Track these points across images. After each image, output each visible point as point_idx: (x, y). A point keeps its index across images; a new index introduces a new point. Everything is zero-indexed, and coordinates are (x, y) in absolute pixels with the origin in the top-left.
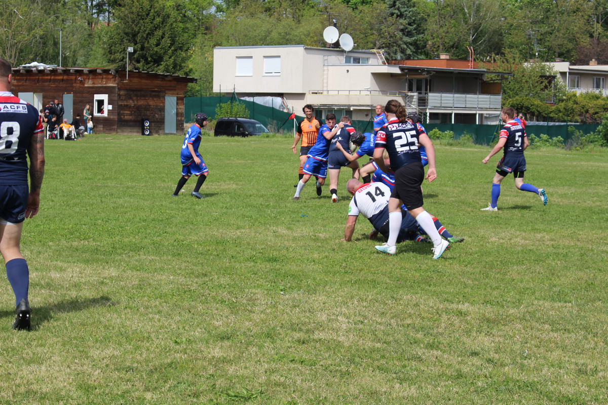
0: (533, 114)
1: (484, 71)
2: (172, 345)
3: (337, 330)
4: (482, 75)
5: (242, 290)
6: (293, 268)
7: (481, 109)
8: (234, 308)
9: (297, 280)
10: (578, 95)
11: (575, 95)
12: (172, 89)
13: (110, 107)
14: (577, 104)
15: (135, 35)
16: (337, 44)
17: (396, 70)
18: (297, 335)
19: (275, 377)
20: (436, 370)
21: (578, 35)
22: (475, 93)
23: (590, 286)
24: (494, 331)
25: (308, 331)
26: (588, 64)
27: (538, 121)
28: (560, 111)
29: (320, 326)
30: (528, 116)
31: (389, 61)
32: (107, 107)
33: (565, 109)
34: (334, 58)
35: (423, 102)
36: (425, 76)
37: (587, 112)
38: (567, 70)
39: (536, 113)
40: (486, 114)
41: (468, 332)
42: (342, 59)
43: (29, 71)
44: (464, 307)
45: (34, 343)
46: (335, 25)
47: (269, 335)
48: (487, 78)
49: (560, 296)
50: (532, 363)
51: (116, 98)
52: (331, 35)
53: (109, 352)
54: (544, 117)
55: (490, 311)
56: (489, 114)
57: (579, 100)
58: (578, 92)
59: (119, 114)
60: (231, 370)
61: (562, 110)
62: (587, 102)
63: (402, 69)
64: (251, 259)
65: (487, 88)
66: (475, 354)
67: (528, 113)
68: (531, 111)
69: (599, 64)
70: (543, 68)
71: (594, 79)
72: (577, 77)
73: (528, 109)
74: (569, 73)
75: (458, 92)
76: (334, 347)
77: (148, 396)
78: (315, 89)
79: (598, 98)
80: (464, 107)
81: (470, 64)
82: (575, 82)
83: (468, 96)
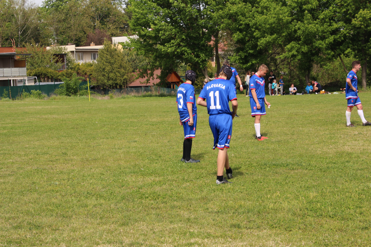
0: (48, 78)
1: (15, 54)
4: (14, 56)
7: (15, 76)
10: (80, 64)
11: (79, 65)
14: (80, 69)
21: (86, 28)
22: (9, 67)
26: (90, 45)
27: (52, 81)
28: (64, 75)
30: (46, 79)
33: (66, 73)
37: (86, 74)
38: (74, 50)
39: (50, 77)
40: (20, 79)
54: (55, 79)
56: (21, 79)
57: (81, 67)
58: (81, 62)
61: (64, 74)
62: (85, 68)
65: (18, 64)
67: (46, 77)
68: (47, 76)
69: (96, 45)
70: (61, 49)
71: (92, 54)
72: (82, 53)
73: (45, 75)
74: (75, 51)
79: (91, 65)
80: (3, 76)
81: (13, 49)
82: (80, 56)
83: (4, 69)
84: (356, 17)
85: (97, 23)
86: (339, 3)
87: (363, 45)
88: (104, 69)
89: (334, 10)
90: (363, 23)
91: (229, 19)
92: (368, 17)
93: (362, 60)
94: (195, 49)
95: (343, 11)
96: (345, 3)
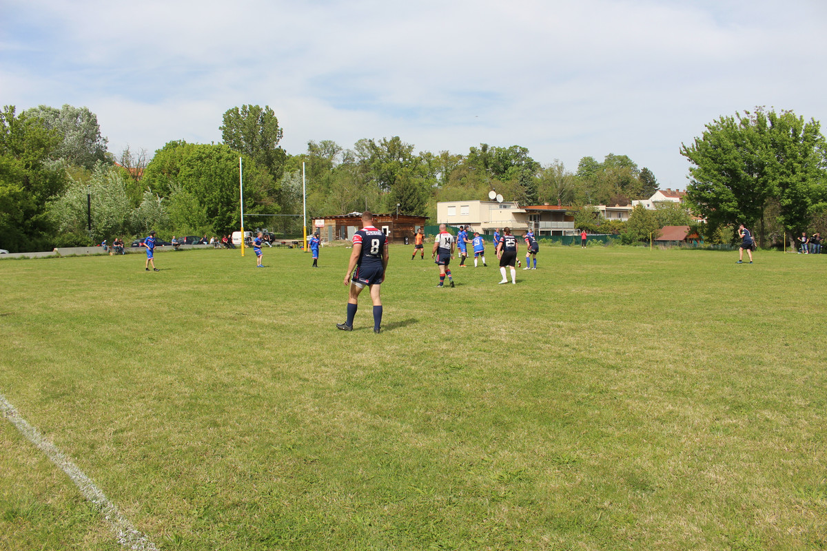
0: (589, 230)
1: (566, 211)
2: (423, 343)
3: (500, 336)
5: (455, 317)
6: (478, 306)
7: (565, 228)
8: (451, 326)
9: (481, 312)
11: (609, 221)
12: (418, 223)
13: (390, 232)
14: (610, 225)
15: (401, 198)
16: (495, 199)
17: (524, 211)
18: (482, 338)
19: (472, 358)
20: (549, 354)
21: (610, 193)
22: (561, 221)
23: (620, 312)
24: (575, 335)
25: (487, 336)
26: (615, 206)
29: (492, 334)
31: (520, 207)
32: (388, 232)
34: (494, 206)
35: (537, 226)
36: (538, 213)
37: (615, 229)
38: (605, 209)
40: (567, 231)
41: (563, 335)
42: (498, 206)
43: (352, 216)
44: (561, 323)
45: (359, 343)
46: (494, 190)
47: (468, 338)
48: (567, 214)
49: (606, 317)
50: (594, 350)
51: (392, 227)
52: (492, 195)
53: (393, 347)
54: (595, 232)
55: (573, 325)
57: (611, 223)
58: (611, 219)
59: (394, 235)
60: (451, 355)
61: (603, 228)
62: (614, 224)
63: (526, 210)
64: (458, 302)
65: (568, 218)
66: (567, 346)
69: (620, 206)
70: (593, 209)
71: (618, 213)
72: (610, 212)
73: (587, 228)
74: (606, 211)
75: (553, 221)
76: (498, 343)
77: (413, 368)
78: (487, 221)
79: (620, 222)
80: (556, 227)
81: (558, 207)
82: (609, 215)
83: (558, 222)
85: (619, 189)
88: (636, 226)
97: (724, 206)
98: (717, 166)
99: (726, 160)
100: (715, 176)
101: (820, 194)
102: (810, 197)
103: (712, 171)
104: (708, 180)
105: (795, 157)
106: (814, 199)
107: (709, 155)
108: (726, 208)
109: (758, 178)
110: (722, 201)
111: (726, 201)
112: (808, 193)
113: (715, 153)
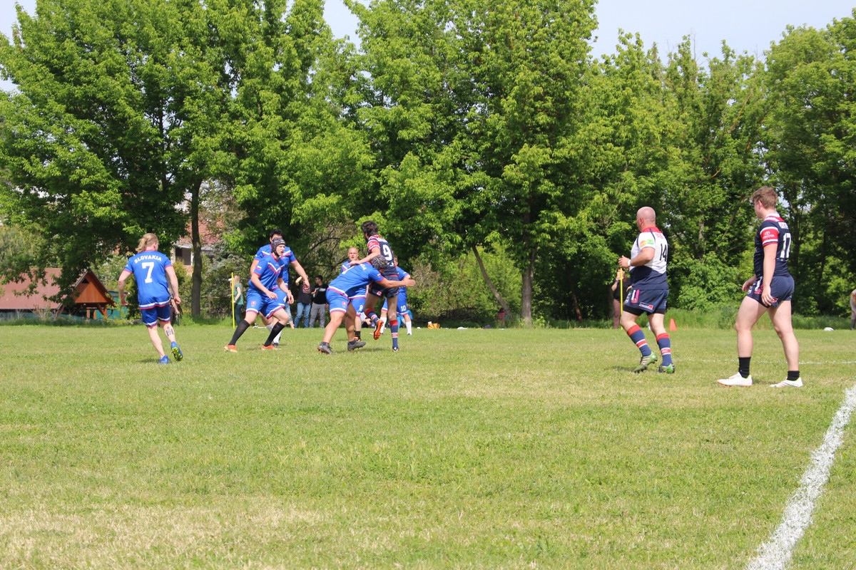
84: (513, 162)
86: (476, 128)
87: (527, 226)
89: (464, 144)
90: (527, 175)
91: (228, 150)
92: (540, 163)
93: (522, 258)
94: (146, 216)
95: (484, 147)
96: (489, 129)
97: (83, 200)
98: (63, 90)
99: (87, 74)
100: (58, 116)
101: (319, 173)
102: (298, 180)
103: (51, 102)
104: (41, 127)
105: (266, 75)
106: (308, 185)
107: (44, 58)
108: (90, 206)
109: (173, 126)
110: (76, 187)
111: (90, 188)
112: (292, 170)
113: (59, 53)
